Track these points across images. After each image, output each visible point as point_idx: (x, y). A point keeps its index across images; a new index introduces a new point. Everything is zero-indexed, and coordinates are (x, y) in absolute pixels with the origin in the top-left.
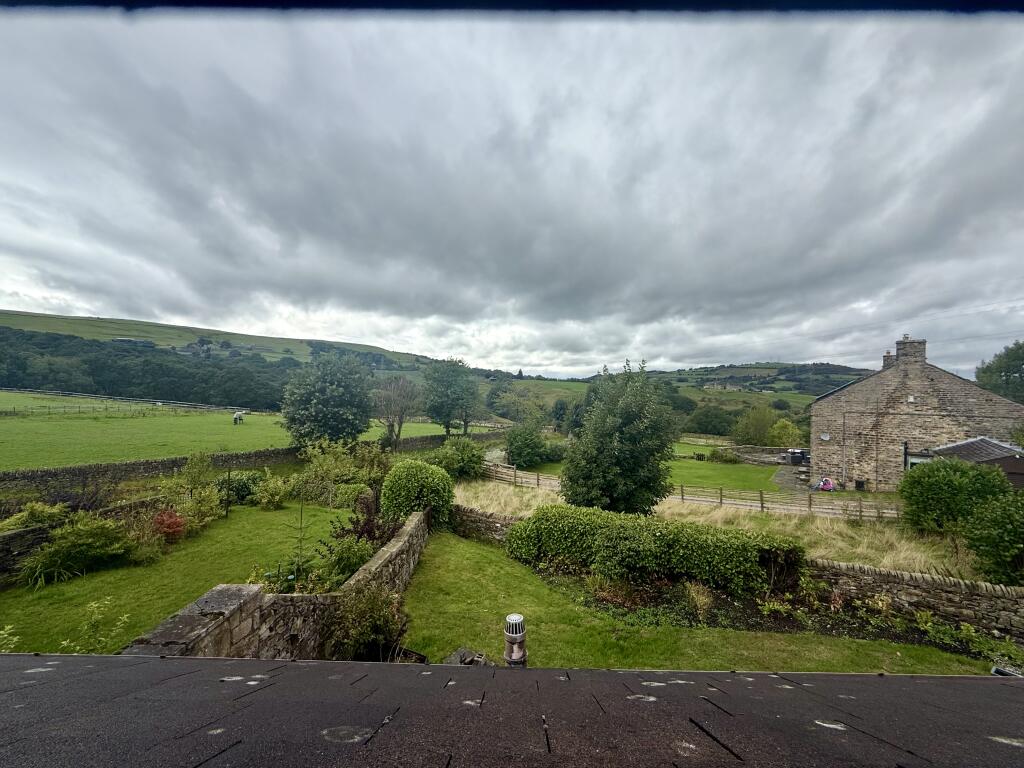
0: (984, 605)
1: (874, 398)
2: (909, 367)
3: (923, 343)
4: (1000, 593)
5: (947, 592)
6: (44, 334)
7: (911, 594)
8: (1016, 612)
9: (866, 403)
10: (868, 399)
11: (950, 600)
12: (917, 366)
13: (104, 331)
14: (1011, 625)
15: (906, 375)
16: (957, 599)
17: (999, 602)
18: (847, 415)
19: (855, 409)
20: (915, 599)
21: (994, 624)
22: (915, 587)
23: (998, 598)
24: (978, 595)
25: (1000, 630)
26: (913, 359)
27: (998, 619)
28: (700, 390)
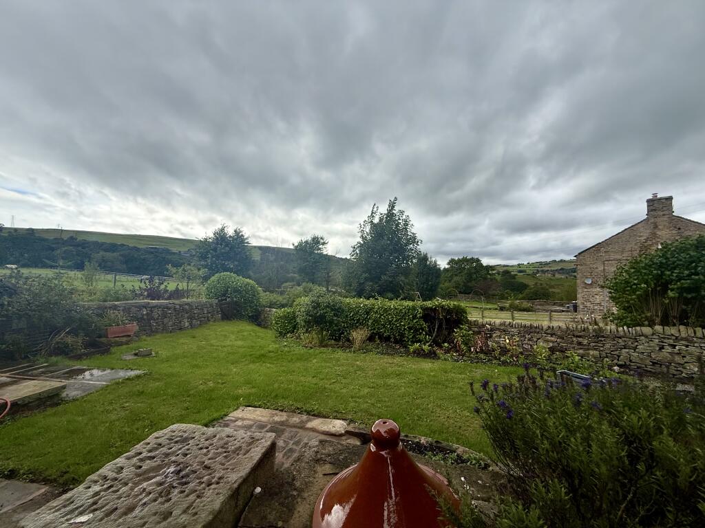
0: (607, 346)
1: (628, 247)
2: (658, 220)
3: (670, 198)
4: (622, 333)
5: (577, 336)
6: (109, 244)
7: (547, 341)
8: (635, 349)
9: (622, 252)
10: (624, 249)
11: (580, 344)
12: (665, 218)
13: (142, 242)
14: (630, 361)
15: (656, 227)
16: (585, 342)
17: (620, 341)
18: (606, 262)
19: (612, 257)
20: (551, 345)
21: (615, 361)
22: (552, 335)
23: (620, 338)
24: (603, 337)
25: (620, 366)
26: (662, 213)
27: (619, 356)
28: (534, 277)
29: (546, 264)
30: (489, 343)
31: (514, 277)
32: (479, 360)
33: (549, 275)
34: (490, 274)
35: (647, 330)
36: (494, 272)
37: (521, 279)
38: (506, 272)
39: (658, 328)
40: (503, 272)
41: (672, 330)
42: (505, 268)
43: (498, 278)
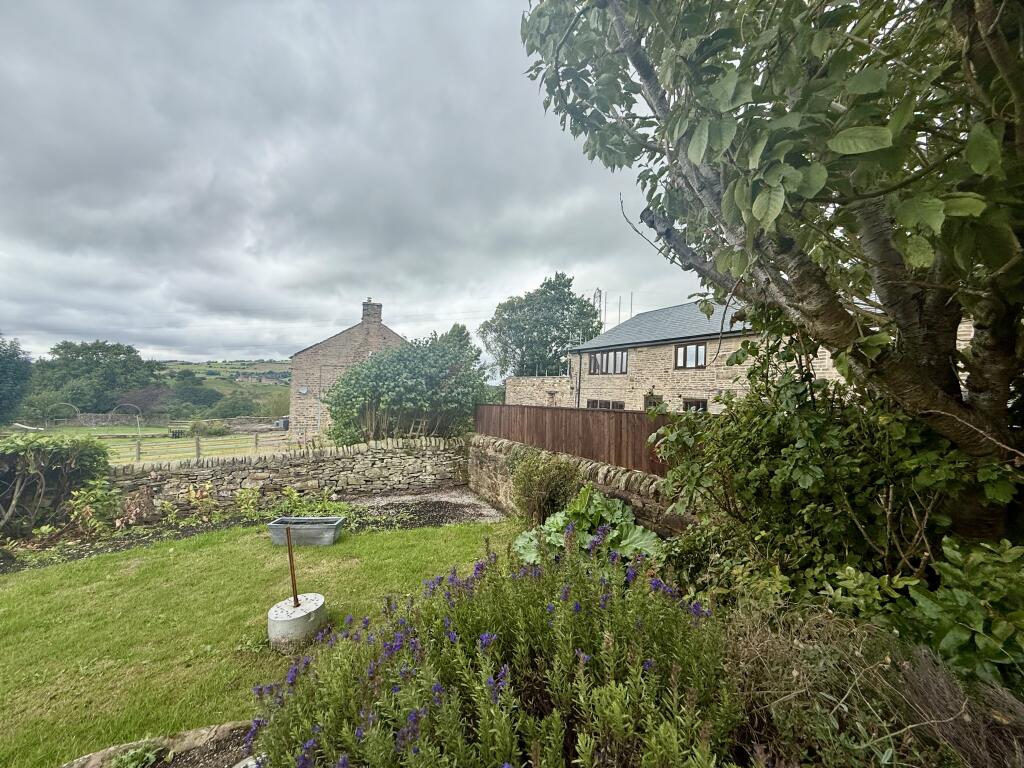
0: (327, 471)
1: (345, 352)
2: (370, 326)
3: (380, 306)
4: (341, 454)
5: (295, 466)
7: (256, 479)
8: (352, 469)
9: (339, 357)
10: (340, 353)
11: (298, 474)
12: (375, 325)
14: (348, 484)
15: (367, 333)
16: (304, 471)
17: (339, 463)
18: (323, 368)
19: (330, 362)
21: (334, 488)
22: (263, 470)
24: (323, 461)
25: (338, 492)
26: (373, 320)
27: (337, 481)
28: (231, 382)
29: (251, 364)
30: (156, 502)
31: (199, 381)
32: (133, 541)
33: (254, 380)
34: (155, 376)
35: (363, 447)
36: (162, 373)
37: (211, 385)
38: (186, 375)
39: (372, 443)
40: (180, 373)
41: (382, 444)
42: (185, 367)
43: (171, 382)
